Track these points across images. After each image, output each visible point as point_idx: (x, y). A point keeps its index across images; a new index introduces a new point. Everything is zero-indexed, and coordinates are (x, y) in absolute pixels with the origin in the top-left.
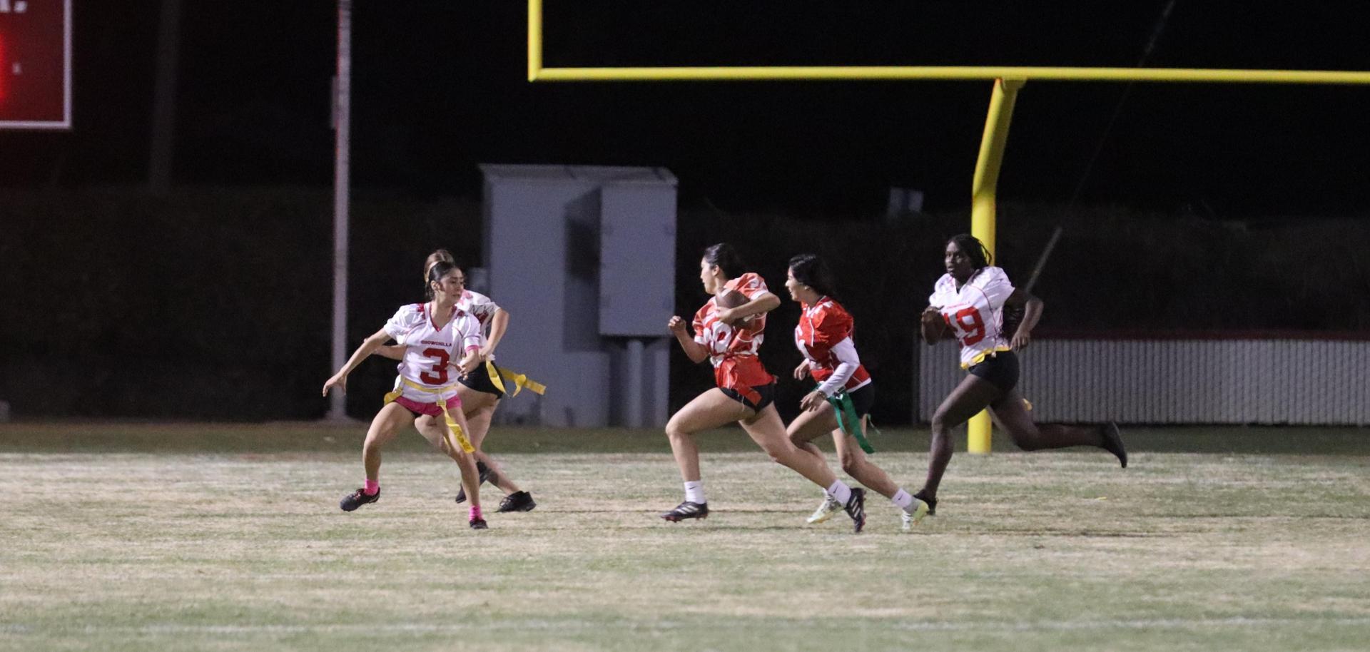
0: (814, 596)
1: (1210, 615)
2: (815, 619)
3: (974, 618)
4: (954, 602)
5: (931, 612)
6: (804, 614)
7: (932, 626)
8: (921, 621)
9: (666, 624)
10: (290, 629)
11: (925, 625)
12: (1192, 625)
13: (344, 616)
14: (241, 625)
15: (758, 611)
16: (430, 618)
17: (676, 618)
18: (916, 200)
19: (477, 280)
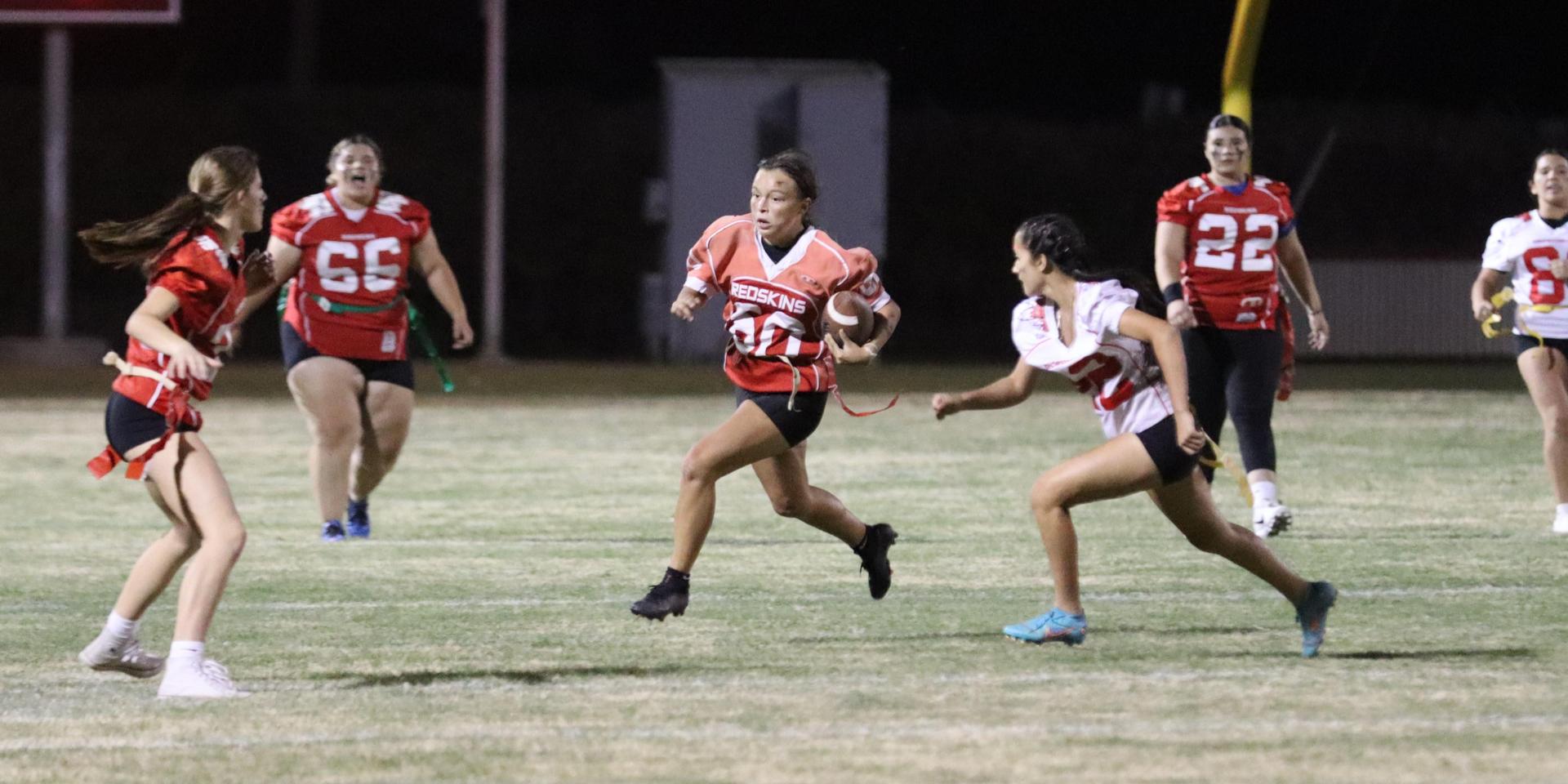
0: (995, 562)
1: (1455, 582)
2: (989, 590)
3: (1176, 588)
4: (1158, 569)
5: (1126, 580)
6: (977, 584)
7: (1125, 598)
8: (1114, 591)
9: (813, 597)
10: (370, 605)
11: (1117, 596)
12: (1429, 594)
13: (438, 590)
14: (313, 601)
15: (927, 582)
16: (537, 591)
17: (826, 589)
18: (1176, 99)
19: (656, 194)
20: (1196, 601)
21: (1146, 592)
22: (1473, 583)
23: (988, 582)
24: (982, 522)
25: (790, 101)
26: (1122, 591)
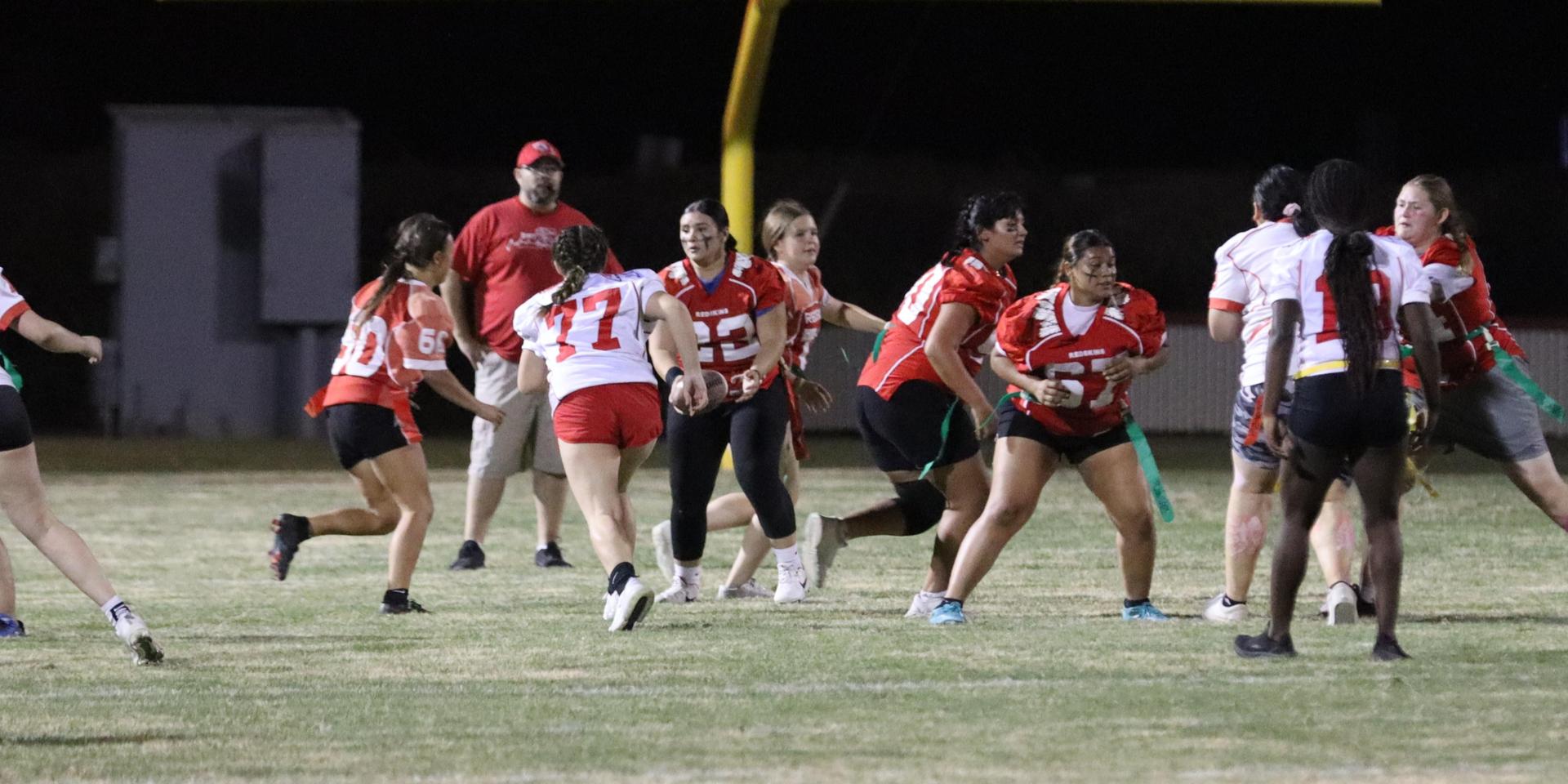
0: (475, 653)
1: (971, 674)
2: (467, 684)
3: (670, 681)
5: (616, 673)
6: (455, 677)
7: (615, 692)
8: (603, 685)
9: (276, 691)
11: (606, 691)
12: (944, 688)
15: (400, 674)
18: (673, 150)
19: (106, 253)
20: (694, 696)
21: (640, 685)
22: (990, 675)
23: (467, 675)
24: (464, 609)
25: (254, 150)
26: (612, 684)
